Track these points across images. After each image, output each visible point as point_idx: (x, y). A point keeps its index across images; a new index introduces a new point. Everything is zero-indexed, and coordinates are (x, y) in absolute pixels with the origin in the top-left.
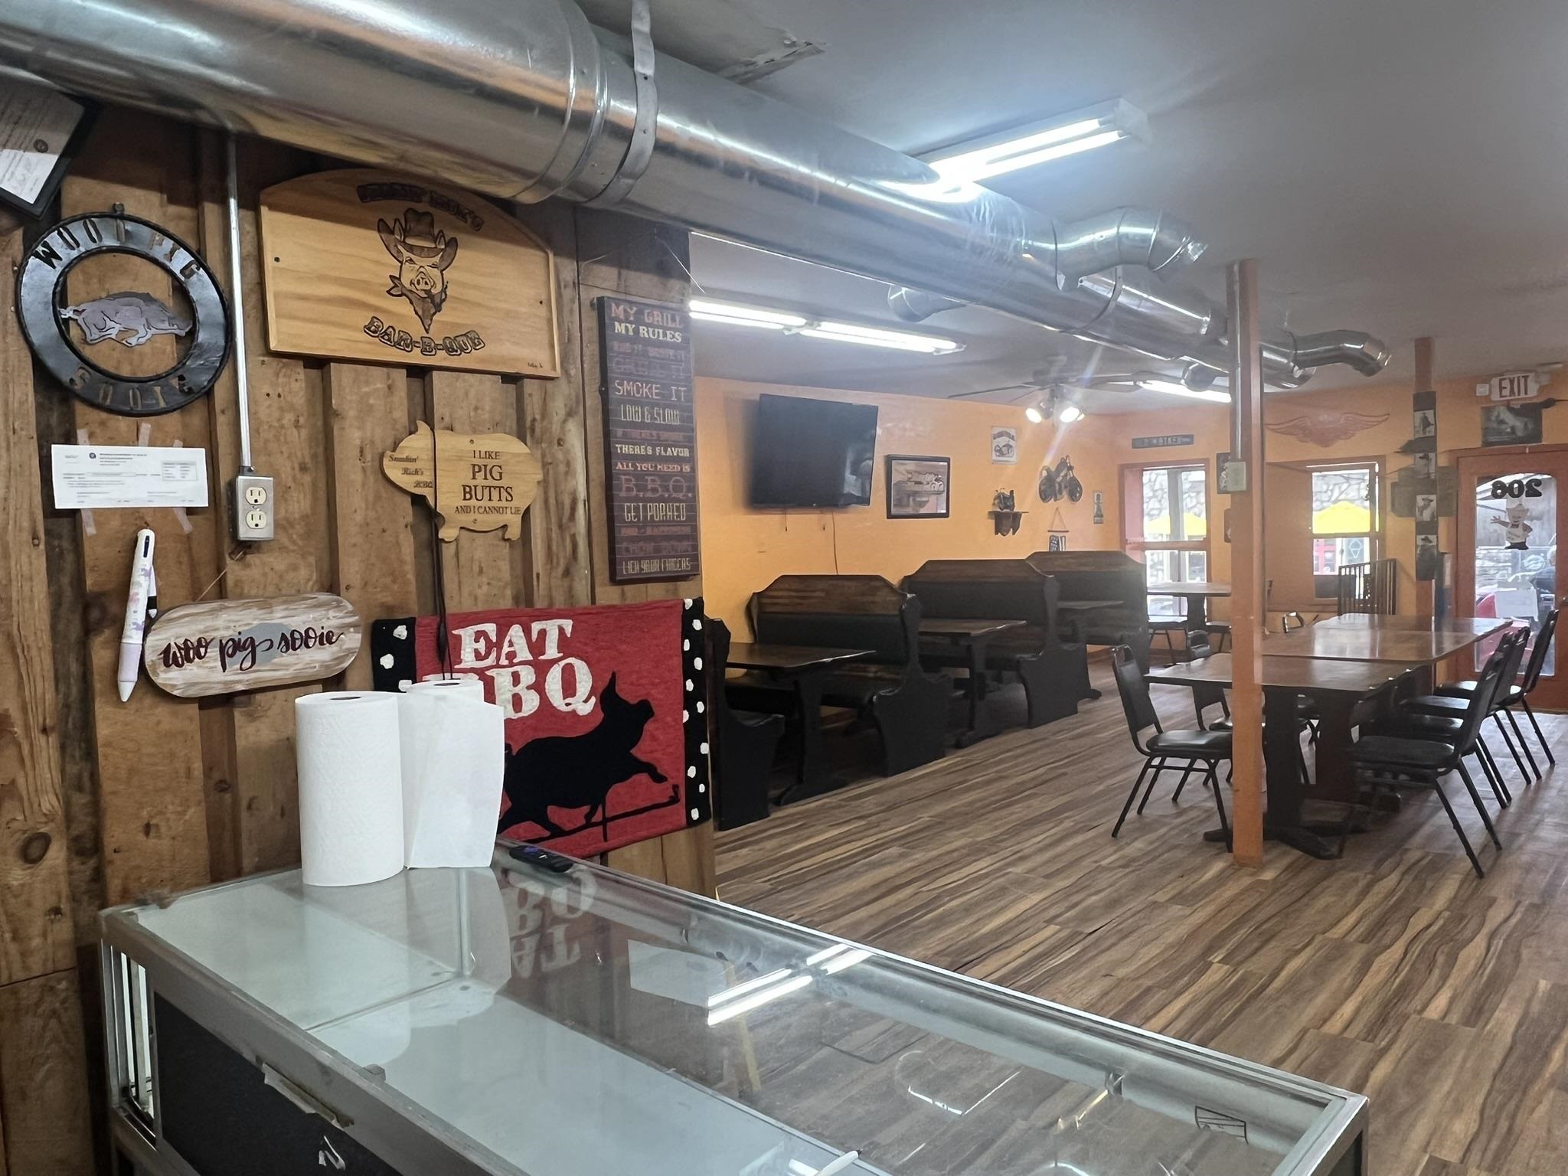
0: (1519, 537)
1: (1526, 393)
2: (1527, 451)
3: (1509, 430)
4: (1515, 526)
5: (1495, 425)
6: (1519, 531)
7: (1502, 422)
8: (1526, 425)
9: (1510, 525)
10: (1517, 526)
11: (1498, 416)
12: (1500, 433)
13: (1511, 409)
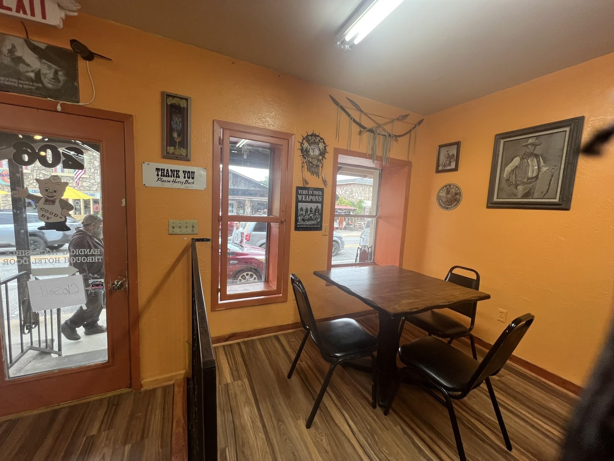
0: (56, 215)
1: (44, 17)
2: (59, 108)
3: (32, 75)
4: (50, 201)
5: (7, 61)
6: (56, 208)
7: (20, 60)
8: (56, 73)
9: (43, 200)
10: (53, 202)
11: (12, 51)
12: (18, 75)
13: (34, 49)
